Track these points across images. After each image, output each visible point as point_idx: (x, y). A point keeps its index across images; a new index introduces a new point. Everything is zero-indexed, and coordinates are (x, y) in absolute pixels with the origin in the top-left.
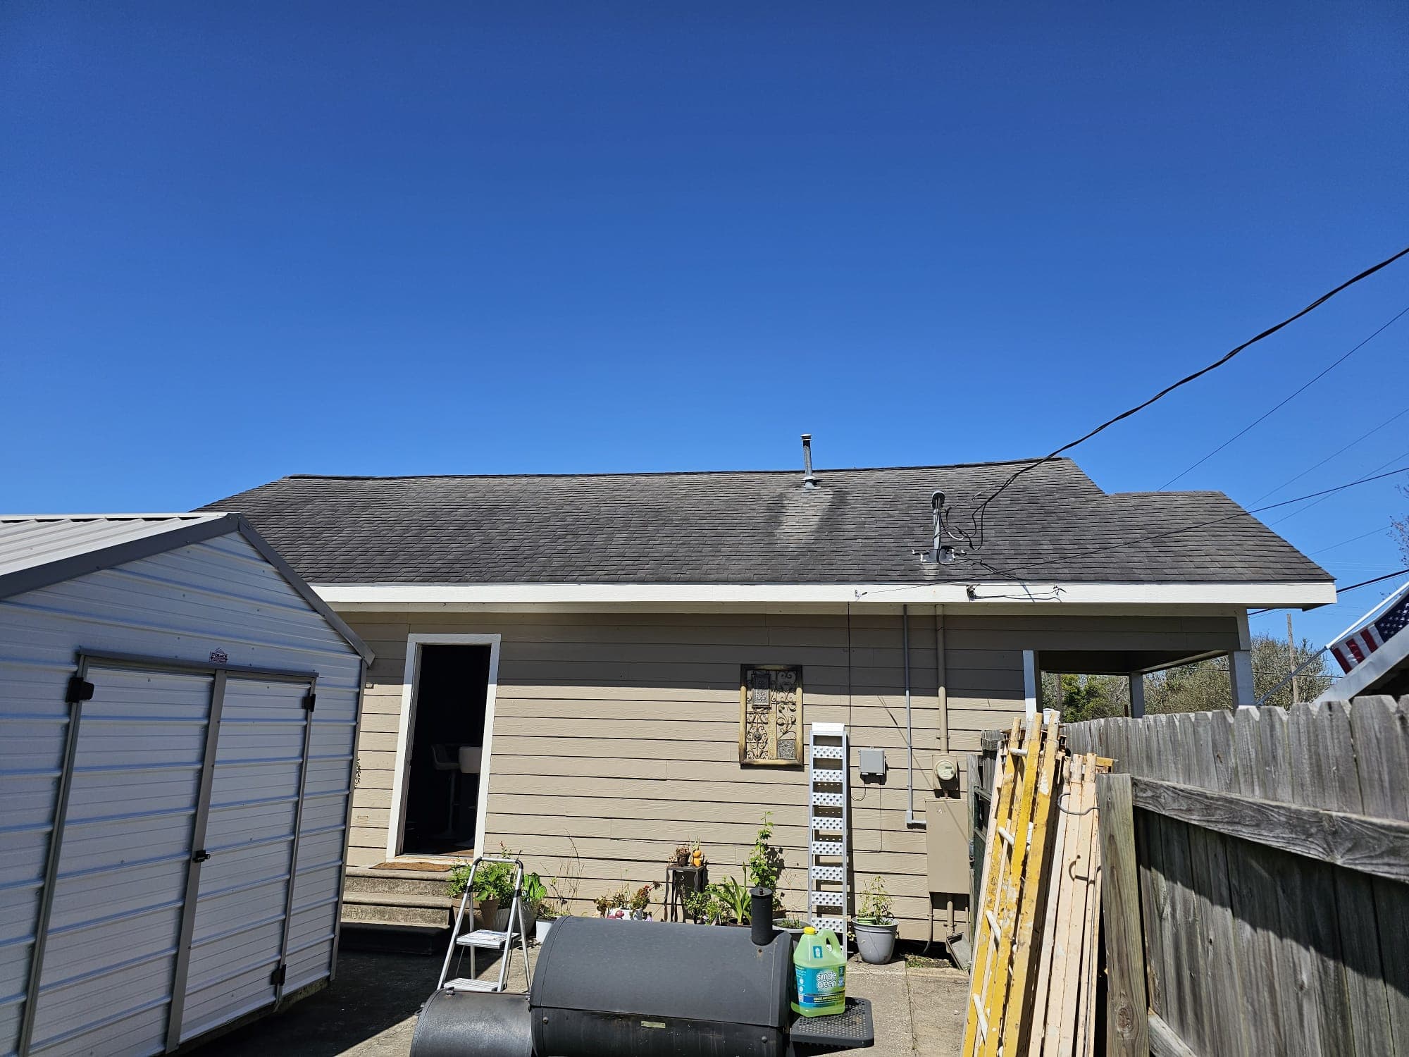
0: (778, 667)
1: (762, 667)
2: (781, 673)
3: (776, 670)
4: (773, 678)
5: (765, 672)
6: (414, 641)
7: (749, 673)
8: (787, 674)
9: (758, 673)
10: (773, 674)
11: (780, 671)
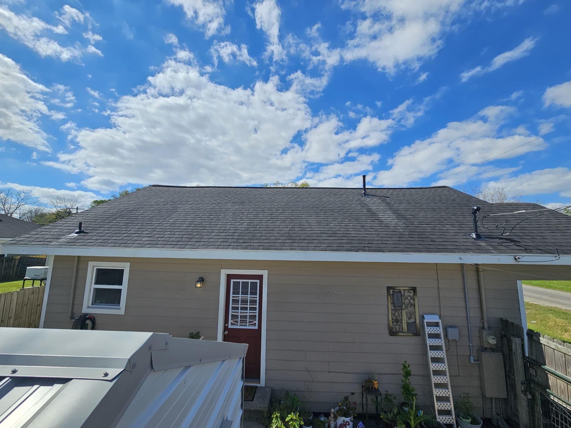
0: (405, 288)
1: (398, 288)
2: (406, 291)
3: (404, 290)
4: (403, 293)
5: (398, 290)
6: (224, 273)
7: (391, 291)
8: (409, 291)
9: (395, 290)
10: (402, 291)
11: (406, 290)
